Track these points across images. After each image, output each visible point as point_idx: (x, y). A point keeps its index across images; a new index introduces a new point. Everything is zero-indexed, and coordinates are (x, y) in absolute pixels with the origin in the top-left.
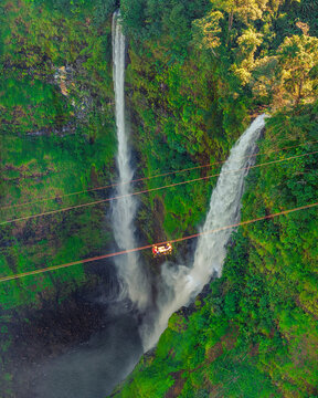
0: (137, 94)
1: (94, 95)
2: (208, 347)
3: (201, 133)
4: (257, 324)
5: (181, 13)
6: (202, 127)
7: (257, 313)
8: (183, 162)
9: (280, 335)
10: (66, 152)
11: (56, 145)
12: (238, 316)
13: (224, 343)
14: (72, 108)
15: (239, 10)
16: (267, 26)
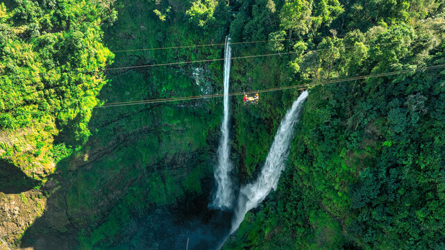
0: (236, 84)
1: (213, 85)
2: (266, 232)
3: (269, 106)
4: (296, 219)
5: (262, 32)
6: (270, 102)
7: (296, 211)
8: (258, 124)
9: (310, 226)
10: (196, 118)
11: (191, 113)
12: (285, 214)
13: (276, 230)
14: (201, 93)
15: (296, 27)
16: (310, 40)
